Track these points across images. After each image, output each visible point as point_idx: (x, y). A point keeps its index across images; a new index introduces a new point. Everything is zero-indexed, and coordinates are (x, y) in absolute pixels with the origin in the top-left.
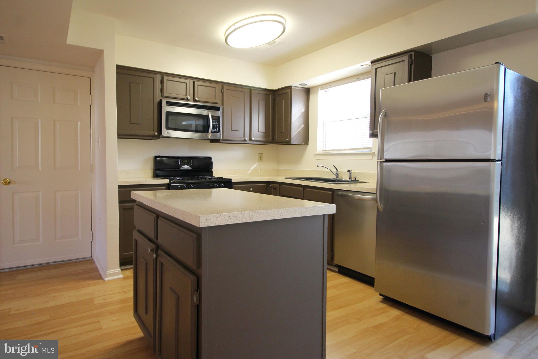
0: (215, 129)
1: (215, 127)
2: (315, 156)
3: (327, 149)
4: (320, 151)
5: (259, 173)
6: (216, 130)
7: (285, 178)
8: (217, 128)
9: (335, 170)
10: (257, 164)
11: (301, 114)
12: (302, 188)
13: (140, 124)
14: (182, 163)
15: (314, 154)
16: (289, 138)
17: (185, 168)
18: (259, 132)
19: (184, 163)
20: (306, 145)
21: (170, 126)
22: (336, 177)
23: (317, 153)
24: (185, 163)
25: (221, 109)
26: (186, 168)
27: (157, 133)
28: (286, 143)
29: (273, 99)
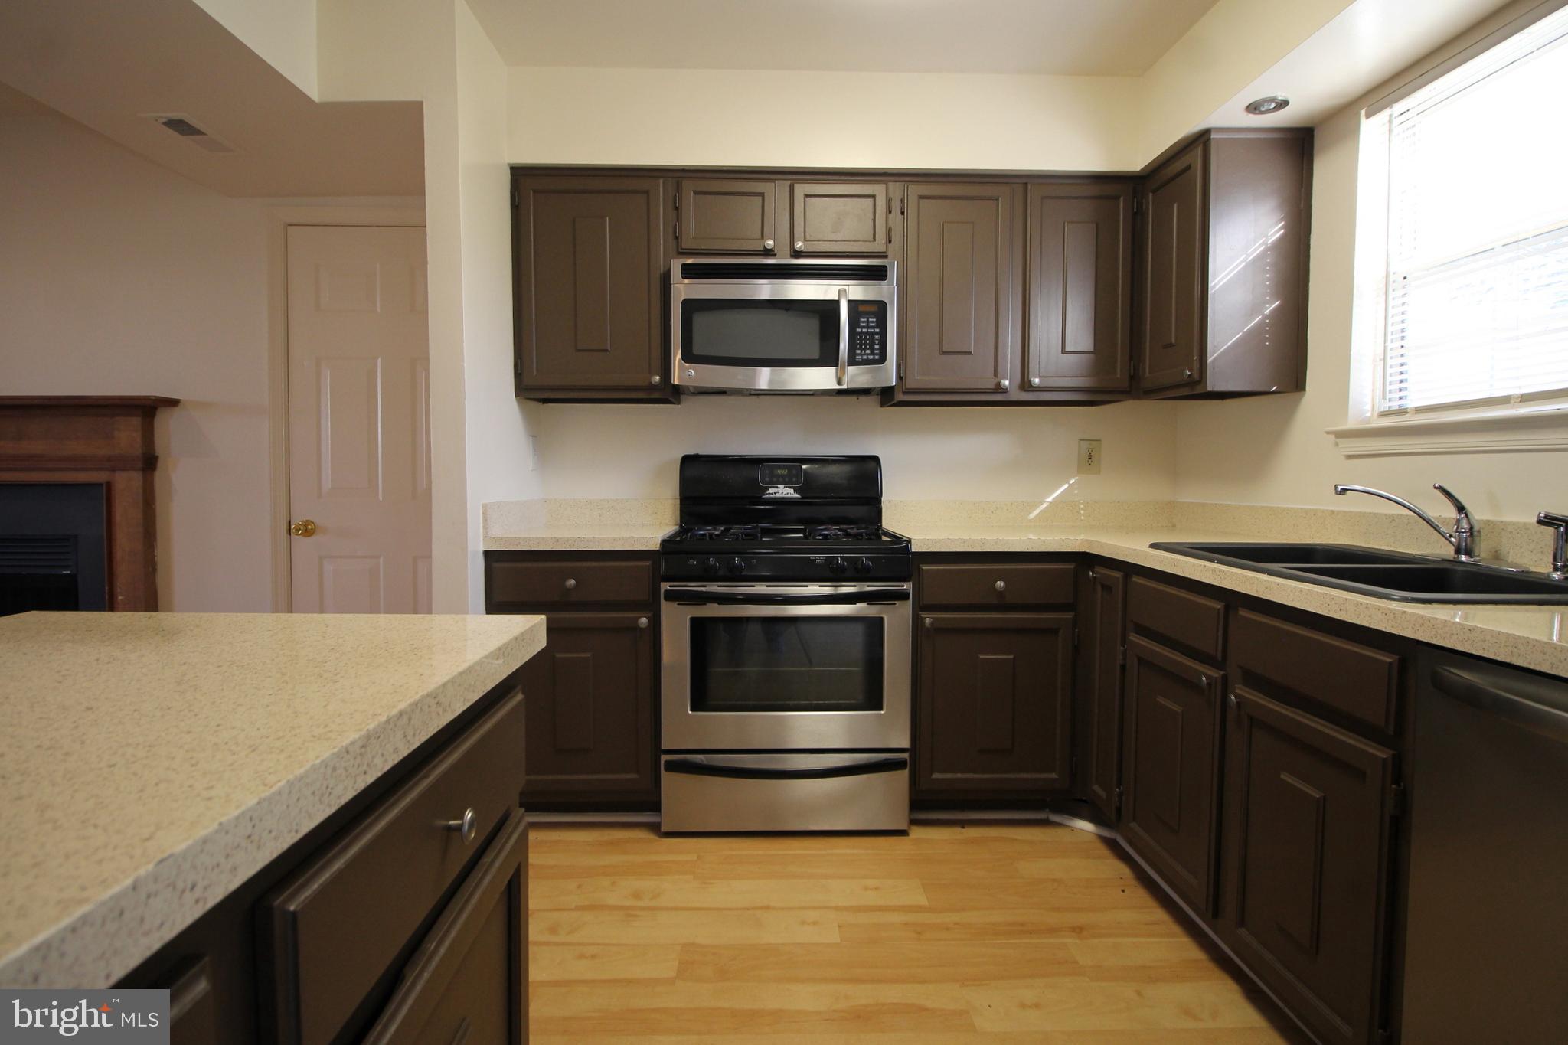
0: (865, 349)
1: (866, 344)
2: (1337, 444)
3: (1412, 403)
4: (1369, 414)
5: (1083, 518)
6: (872, 353)
7: (1153, 546)
8: (877, 347)
9: (1452, 513)
10: (1072, 481)
11: (1264, 252)
12: (1218, 606)
13: (607, 351)
14: (767, 479)
15: (1328, 433)
16: (1196, 366)
17: (777, 495)
18: (1064, 352)
19: (775, 479)
20: (1296, 395)
21: (697, 350)
22: (1458, 551)
23: (1351, 424)
24: (781, 479)
25: (893, 274)
26: (782, 496)
27: (658, 378)
28: (1186, 392)
29: (1135, 214)
